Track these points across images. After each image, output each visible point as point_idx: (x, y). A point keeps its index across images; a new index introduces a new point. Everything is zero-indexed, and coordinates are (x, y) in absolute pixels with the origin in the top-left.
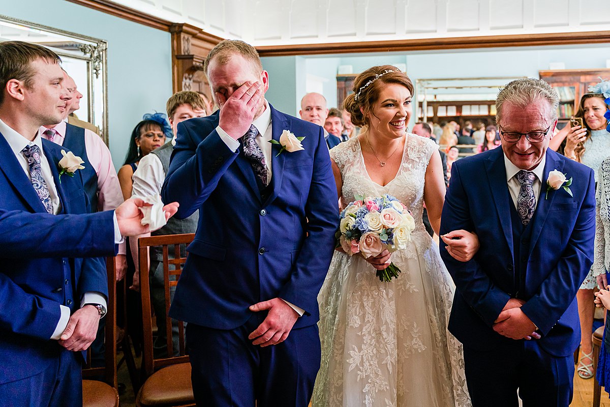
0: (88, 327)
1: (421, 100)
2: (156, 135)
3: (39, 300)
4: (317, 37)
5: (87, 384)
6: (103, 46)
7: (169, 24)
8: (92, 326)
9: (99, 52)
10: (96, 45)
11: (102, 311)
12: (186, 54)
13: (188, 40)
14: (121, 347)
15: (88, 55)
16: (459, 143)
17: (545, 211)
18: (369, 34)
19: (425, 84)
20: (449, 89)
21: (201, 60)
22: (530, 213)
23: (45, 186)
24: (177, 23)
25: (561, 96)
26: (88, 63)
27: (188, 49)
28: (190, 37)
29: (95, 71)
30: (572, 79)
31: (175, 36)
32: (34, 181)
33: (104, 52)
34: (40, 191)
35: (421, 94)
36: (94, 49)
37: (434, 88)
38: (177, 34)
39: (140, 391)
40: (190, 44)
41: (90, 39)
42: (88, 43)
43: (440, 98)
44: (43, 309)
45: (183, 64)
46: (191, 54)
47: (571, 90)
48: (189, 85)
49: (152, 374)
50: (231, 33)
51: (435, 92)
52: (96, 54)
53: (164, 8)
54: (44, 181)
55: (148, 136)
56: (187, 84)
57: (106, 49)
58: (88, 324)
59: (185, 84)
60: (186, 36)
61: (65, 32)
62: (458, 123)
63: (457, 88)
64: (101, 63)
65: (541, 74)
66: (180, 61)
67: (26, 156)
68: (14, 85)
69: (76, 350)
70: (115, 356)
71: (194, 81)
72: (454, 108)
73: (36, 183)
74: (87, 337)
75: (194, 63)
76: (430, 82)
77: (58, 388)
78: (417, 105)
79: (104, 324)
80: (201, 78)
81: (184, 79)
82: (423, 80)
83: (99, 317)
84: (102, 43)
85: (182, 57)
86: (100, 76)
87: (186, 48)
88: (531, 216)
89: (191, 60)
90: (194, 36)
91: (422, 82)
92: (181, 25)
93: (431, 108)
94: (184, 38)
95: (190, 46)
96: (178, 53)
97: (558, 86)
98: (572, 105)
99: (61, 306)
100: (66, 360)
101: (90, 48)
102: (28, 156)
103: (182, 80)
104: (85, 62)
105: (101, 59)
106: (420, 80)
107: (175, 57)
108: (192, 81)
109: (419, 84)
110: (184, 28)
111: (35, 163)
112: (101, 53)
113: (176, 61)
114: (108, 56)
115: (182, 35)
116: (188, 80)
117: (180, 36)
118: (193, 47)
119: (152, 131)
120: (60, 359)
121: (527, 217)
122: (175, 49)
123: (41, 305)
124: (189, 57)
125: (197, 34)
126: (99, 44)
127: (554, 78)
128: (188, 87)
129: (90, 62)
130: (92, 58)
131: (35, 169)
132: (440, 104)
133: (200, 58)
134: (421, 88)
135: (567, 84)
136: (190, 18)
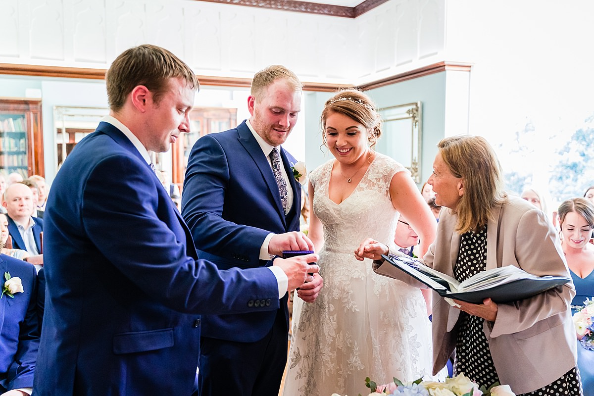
1: (59, 126)
19: (63, 110)
35: (59, 120)
76: (68, 109)
82: (61, 107)
91: (59, 109)
106: (58, 107)
109: (57, 111)
134: (58, 114)
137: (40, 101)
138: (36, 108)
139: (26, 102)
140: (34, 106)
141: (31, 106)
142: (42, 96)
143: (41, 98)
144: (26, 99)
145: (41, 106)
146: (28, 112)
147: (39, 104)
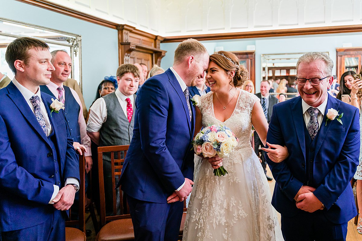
0: (68, 197)
1: (264, 66)
2: (110, 88)
3: (42, 182)
4: (202, 30)
5: (68, 230)
6: (79, 38)
7: (117, 25)
8: (71, 196)
9: (77, 42)
10: (75, 38)
11: (76, 188)
12: (126, 42)
13: (127, 34)
14: (89, 209)
15: (71, 44)
16: (288, 92)
17: (325, 133)
18: (232, 28)
19: (266, 57)
20: (282, 60)
21: (135, 45)
22: (315, 133)
23: (43, 119)
24: (121, 25)
25: (349, 63)
26: (71, 48)
27: (127, 39)
28: (128, 32)
29: (75, 53)
30: (357, 53)
31: (120, 32)
32: (37, 116)
33: (80, 41)
34: (40, 122)
35: (264, 63)
36: (74, 40)
37: (273, 60)
38: (121, 30)
39: (98, 234)
40: (128, 36)
41: (72, 34)
42: (70, 37)
43: (277, 65)
44: (44, 187)
45: (124, 48)
46: (129, 42)
47: (356, 59)
48: (128, 60)
49: (105, 225)
50: (152, 29)
51: (274, 61)
52: (75, 43)
53: (114, 16)
54: (42, 116)
55: (106, 88)
56: (127, 59)
57: (81, 40)
58: (69, 195)
59: (126, 59)
60: (126, 32)
61: (58, 31)
62: (287, 80)
63: (287, 59)
64: (78, 48)
65: (337, 50)
66: (123, 46)
67: (32, 102)
68: (18, 63)
69: (62, 210)
70: (84, 214)
71: (131, 57)
72: (285, 71)
73: (38, 117)
74: (68, 203)
75: (131, 47)
76: (269, 56)
77: (53, 231)
78: (262, 69)
79: (78, 195)
80: (135, 55)
81: (125, 56)
82: (266, 55)
83: (75, 192)
84: (79, 37)
85: (124, 44)
86: (78, 55)
87: (126, 39)
88: (316, 135)
89: (129, 45)
90: (131, 31)
91: (264, 56)
92: (123, 26)
93: (271, 71)
94: (125, 32)
95: (128, 37)
96: (122, 41)
97: (348, 57)
98: (357, 69)
99: (54, 185)
100: (57, 215)
101: (72, 39)
102: (33, 102)
103: (124, 57)
104: (69, 47)
105: (78, 46)
106: (263, 55)
107: (120, 44)
108: (129, 57)
109: (263, 57)
110: (125, 27)
111: (37, 106)
112: (78, 42)
113: (121, 46)
114: (82, 44)
115: (124, 31)
116: (127, 57)
117: (123, 32)
118: (130, 37)
119: (108, 86)
120: (54, 215)
121: (313, 135)
122: (120, 39)
123: (43, 185)
124: (128, 43)
125: (132, 30)
126: (77, 37)
127: (345, 52)
128: (127, 61)
129: (72, 48)
130: (73, 45)
131: (37, 109)
132: (277, 69)
133: (134, 44)
134: (264, 59)
135: (353, 56)
136: (128, 21)
137: (254, 52)
138: (252, 56)
139: (247, 54)
140: (251, 55)
141: (249, 55)
142: (255, 49)
143: (255, 51)
144: (246, 52)
145: (255, 55)
146: (247, 59)
147: (254, 54)
